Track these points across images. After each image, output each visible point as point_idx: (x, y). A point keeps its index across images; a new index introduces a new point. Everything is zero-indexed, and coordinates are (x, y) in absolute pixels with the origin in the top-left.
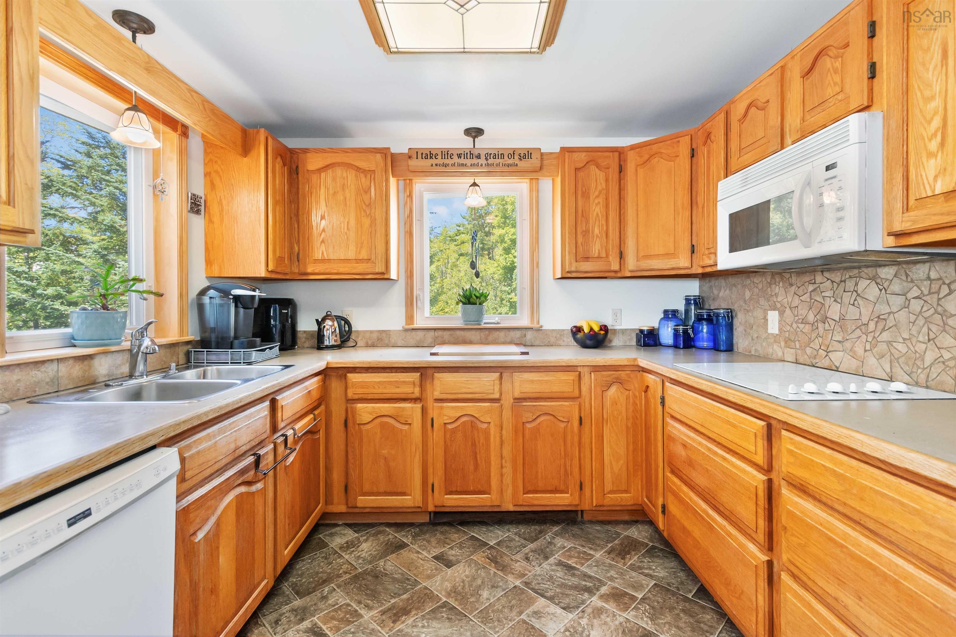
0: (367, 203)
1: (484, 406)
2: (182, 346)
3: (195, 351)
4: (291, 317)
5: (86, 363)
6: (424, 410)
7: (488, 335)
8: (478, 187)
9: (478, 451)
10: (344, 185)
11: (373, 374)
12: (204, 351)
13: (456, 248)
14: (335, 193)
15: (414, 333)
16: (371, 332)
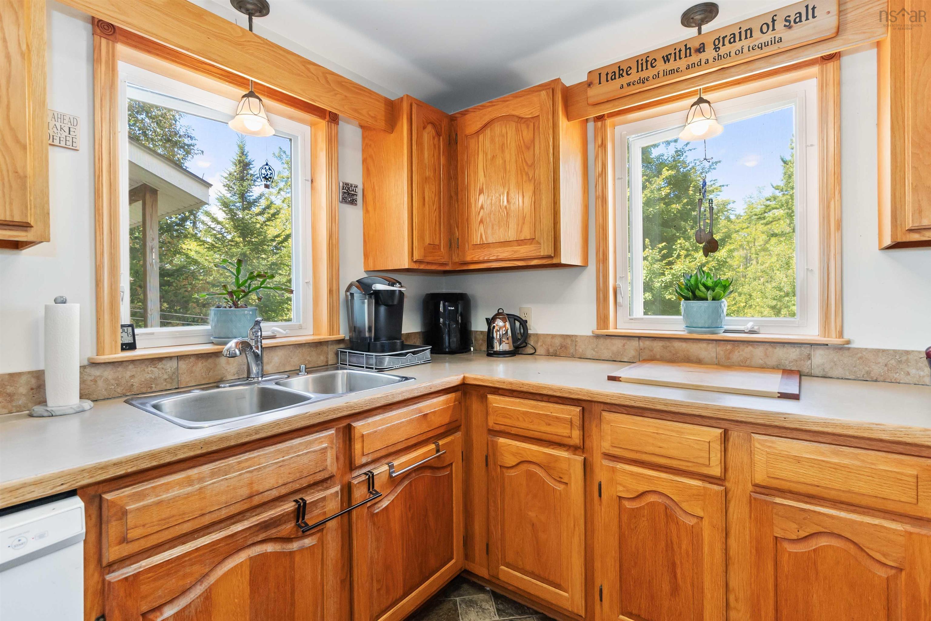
0: (530, 163)
1: (690, 485)
2: (332, 344)
3: (349, 352)
4: (461, 315)
5: (210, 360)
6: (587, 467)
7: (731, 352)
8: (707, 105)
9: (678, 562)
10: (503, 144)
11: (518, 400)
12: (346, 352)
13: (765, 228)
14: (494, 157)
15: (608, 341)
16: (553, 336)
